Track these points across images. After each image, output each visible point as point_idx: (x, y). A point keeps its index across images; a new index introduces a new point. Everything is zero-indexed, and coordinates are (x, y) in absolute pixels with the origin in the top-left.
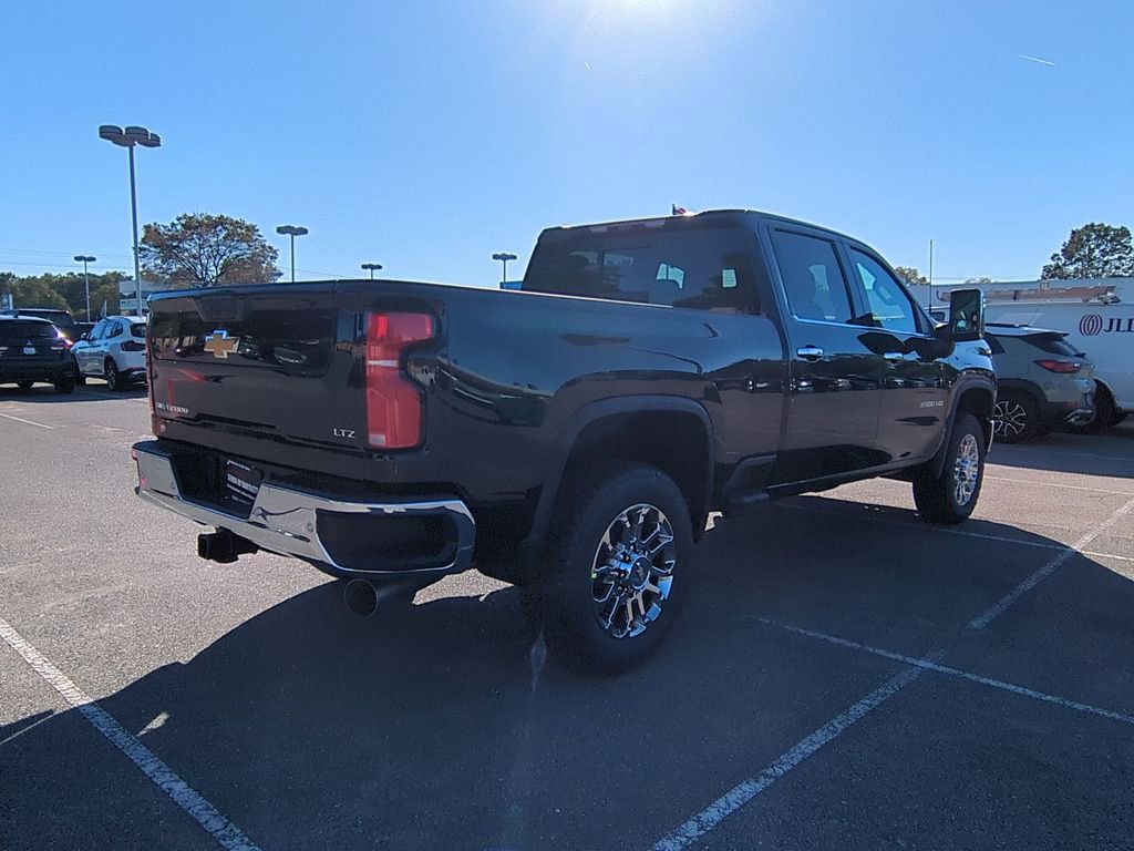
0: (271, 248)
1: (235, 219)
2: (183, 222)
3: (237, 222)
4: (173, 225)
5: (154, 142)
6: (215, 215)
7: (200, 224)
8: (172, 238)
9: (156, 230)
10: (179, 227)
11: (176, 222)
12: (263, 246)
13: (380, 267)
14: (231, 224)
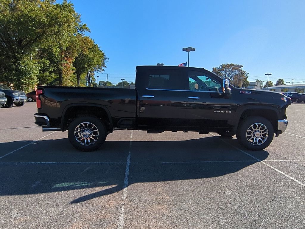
0: (243, 71)
1: (235, 64)
2: (222, 66)
3: (235, 65)
4: (219, 67)
5: (194, 50)
6: (229, 64)
7: (226, 66)
8: (219, 70)
9: (215, 69)
10: (221, 68)
11: (220, 66)
12: (241, 71)
13: (271, 74)
14: (234, 66)
